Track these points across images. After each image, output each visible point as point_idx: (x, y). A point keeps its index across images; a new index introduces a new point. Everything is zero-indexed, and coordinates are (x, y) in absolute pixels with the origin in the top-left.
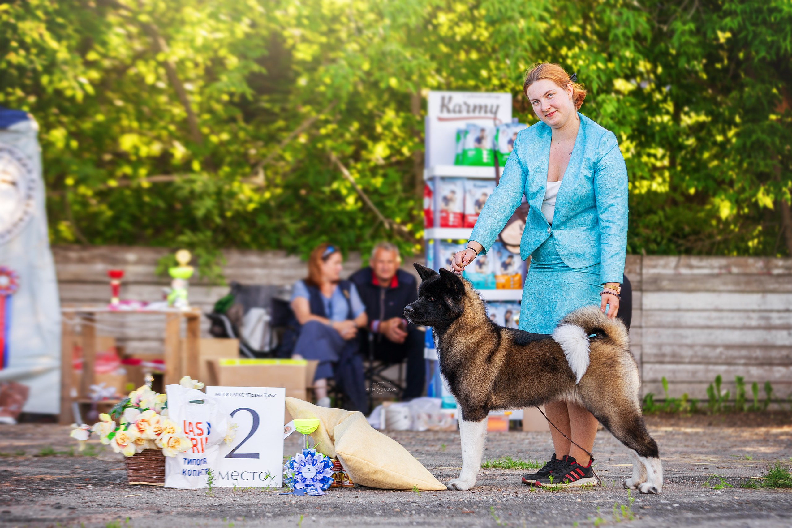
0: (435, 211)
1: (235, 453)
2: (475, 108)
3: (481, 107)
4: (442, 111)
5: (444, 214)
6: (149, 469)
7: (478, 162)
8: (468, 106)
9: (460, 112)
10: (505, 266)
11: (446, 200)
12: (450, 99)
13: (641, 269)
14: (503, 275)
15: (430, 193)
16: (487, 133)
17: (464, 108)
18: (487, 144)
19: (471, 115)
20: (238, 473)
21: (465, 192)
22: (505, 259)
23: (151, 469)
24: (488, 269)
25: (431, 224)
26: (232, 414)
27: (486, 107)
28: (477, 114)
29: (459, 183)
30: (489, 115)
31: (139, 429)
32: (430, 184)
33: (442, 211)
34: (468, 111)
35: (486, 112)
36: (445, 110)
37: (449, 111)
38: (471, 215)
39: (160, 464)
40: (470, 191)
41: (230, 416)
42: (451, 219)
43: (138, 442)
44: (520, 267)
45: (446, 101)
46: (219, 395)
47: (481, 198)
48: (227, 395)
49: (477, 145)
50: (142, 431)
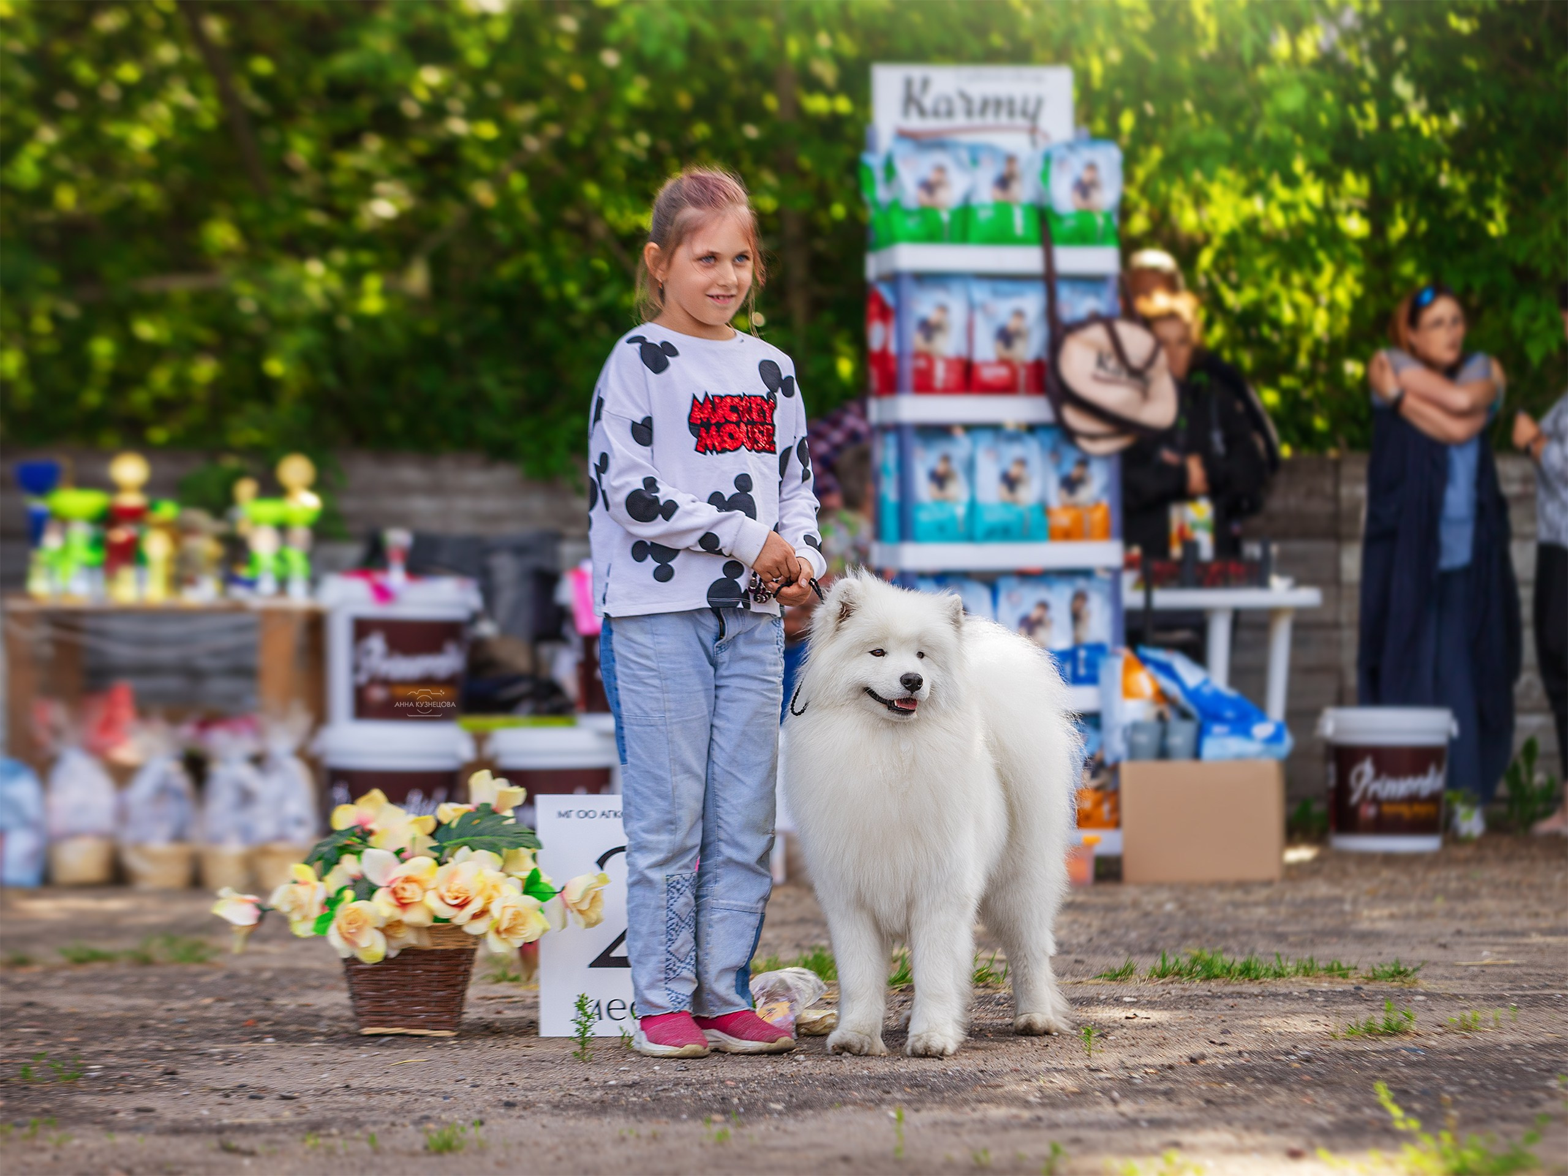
0: (900, 354)
1: (613, 954)
2: (985, 104)
3: (998, 104)
4: (906, 112)
5: (922, 363)
6: (408, 995)
7: (1002, 237)
8: (967, 99)
9: (950, 113)
10: (1070, 484)
11: (929, 329)
12: (926, 84)
13: (1337, 485)
14: (1066, 507)
15: (886, 314)
16: (1020, 166)
17: (959, 105)
18: (1024, 191)
19: (977, 121)
20: (624, 1004)
21: (972, 307)
22: (1070, 468)
23: (414, 995)
24: (1028, 495)
25: (890, 386)
26: (601, 862)
27: (1011, 102)
28: (990, 119)
29: (957, 288)
30: (1020, 121)
31: (399, 899)
32: (885, 293)
33: (918, 355)
34: (969, 113)
35: (1011, 113)
36: (914, 111)
37: (922, 112)
38: (987, 364)
39: (435, 984)
40: (984, 308)
41: (597, 868)
42: (940, 373)
43: (390, 932)
44: (1106, 489)
45: (916, 88)
46: (567, 814)
47: (1012, 323)
48: (586, 814)
49: (998, 195)
50: (403, 905)
